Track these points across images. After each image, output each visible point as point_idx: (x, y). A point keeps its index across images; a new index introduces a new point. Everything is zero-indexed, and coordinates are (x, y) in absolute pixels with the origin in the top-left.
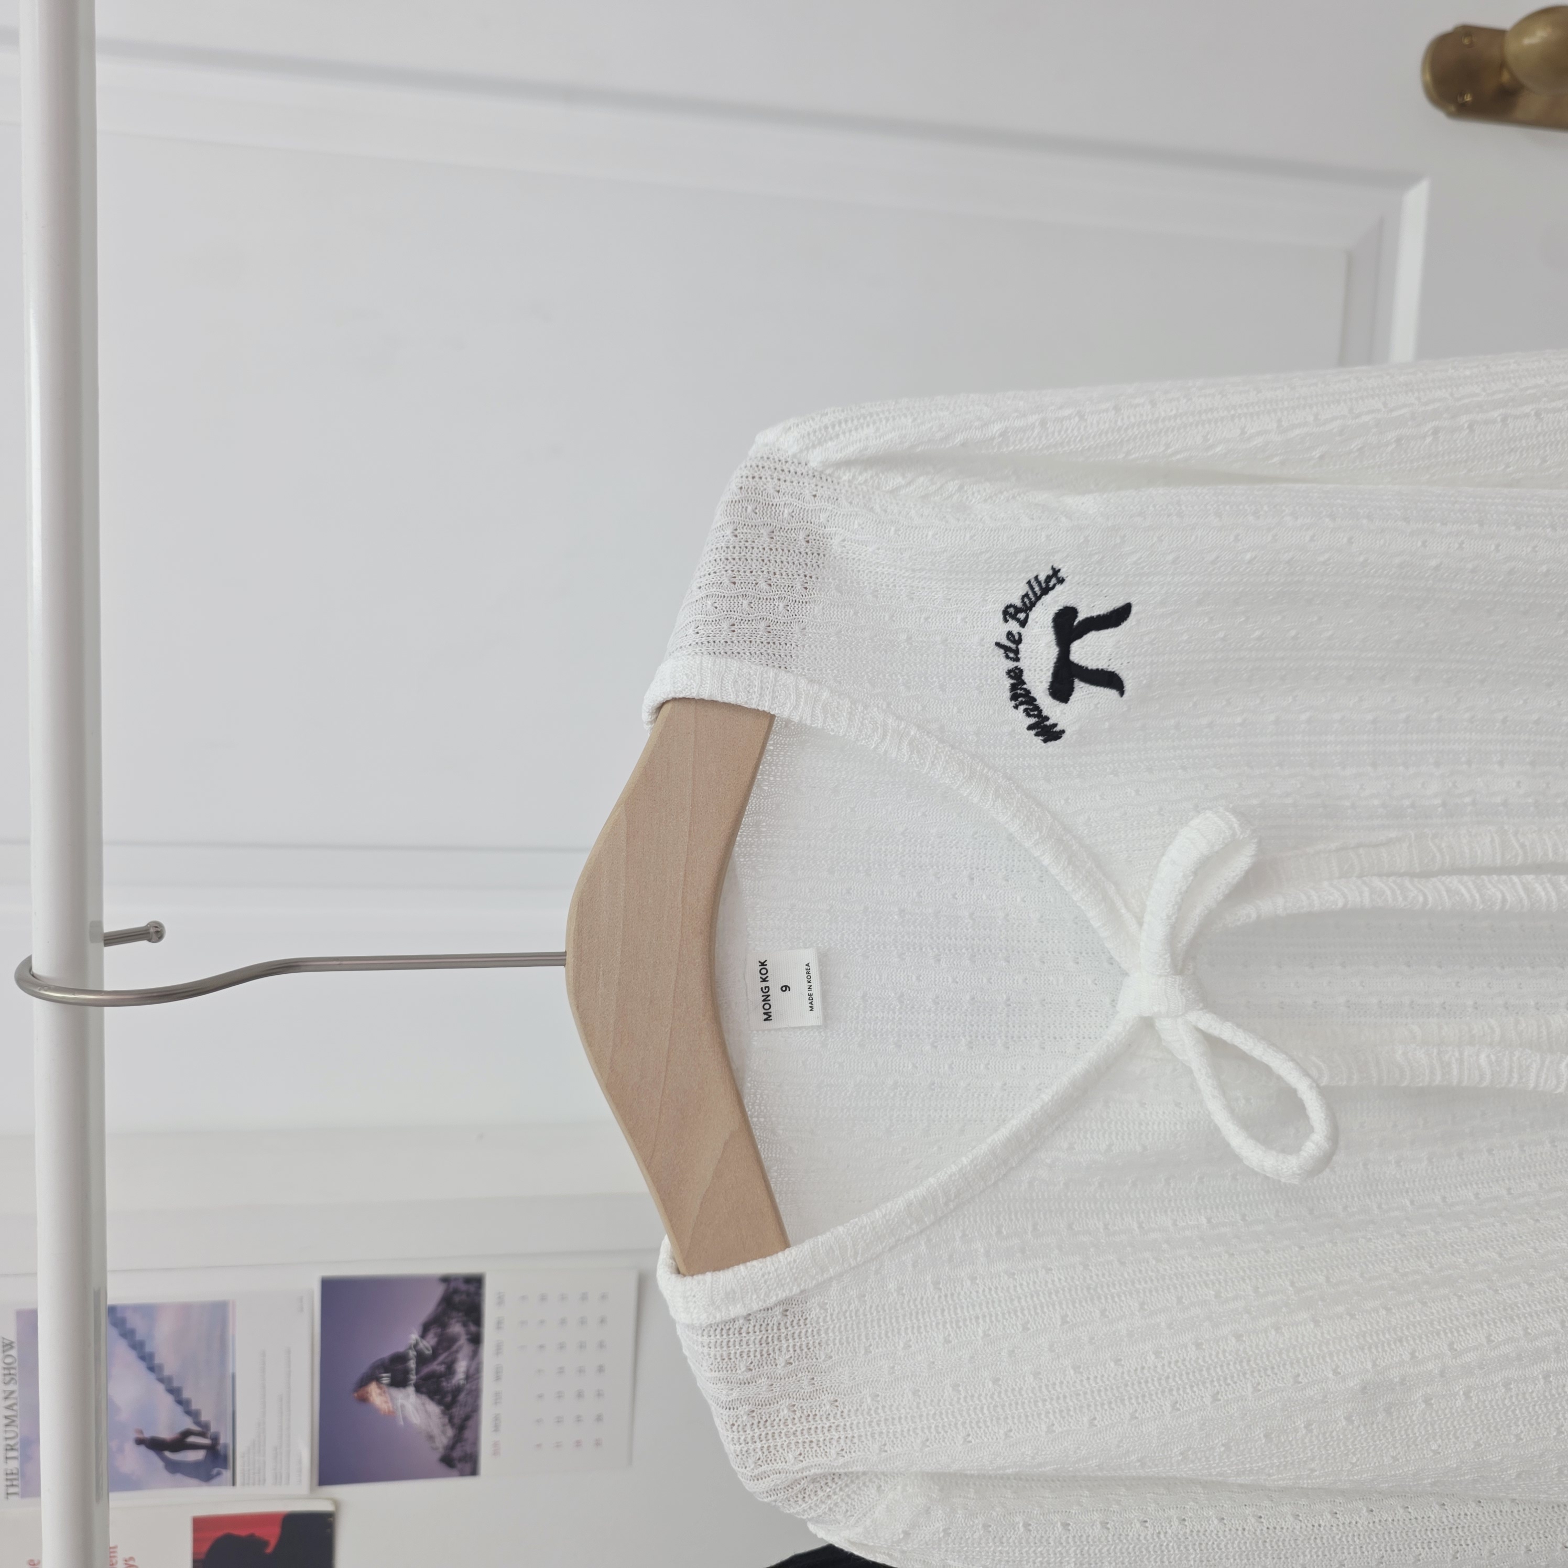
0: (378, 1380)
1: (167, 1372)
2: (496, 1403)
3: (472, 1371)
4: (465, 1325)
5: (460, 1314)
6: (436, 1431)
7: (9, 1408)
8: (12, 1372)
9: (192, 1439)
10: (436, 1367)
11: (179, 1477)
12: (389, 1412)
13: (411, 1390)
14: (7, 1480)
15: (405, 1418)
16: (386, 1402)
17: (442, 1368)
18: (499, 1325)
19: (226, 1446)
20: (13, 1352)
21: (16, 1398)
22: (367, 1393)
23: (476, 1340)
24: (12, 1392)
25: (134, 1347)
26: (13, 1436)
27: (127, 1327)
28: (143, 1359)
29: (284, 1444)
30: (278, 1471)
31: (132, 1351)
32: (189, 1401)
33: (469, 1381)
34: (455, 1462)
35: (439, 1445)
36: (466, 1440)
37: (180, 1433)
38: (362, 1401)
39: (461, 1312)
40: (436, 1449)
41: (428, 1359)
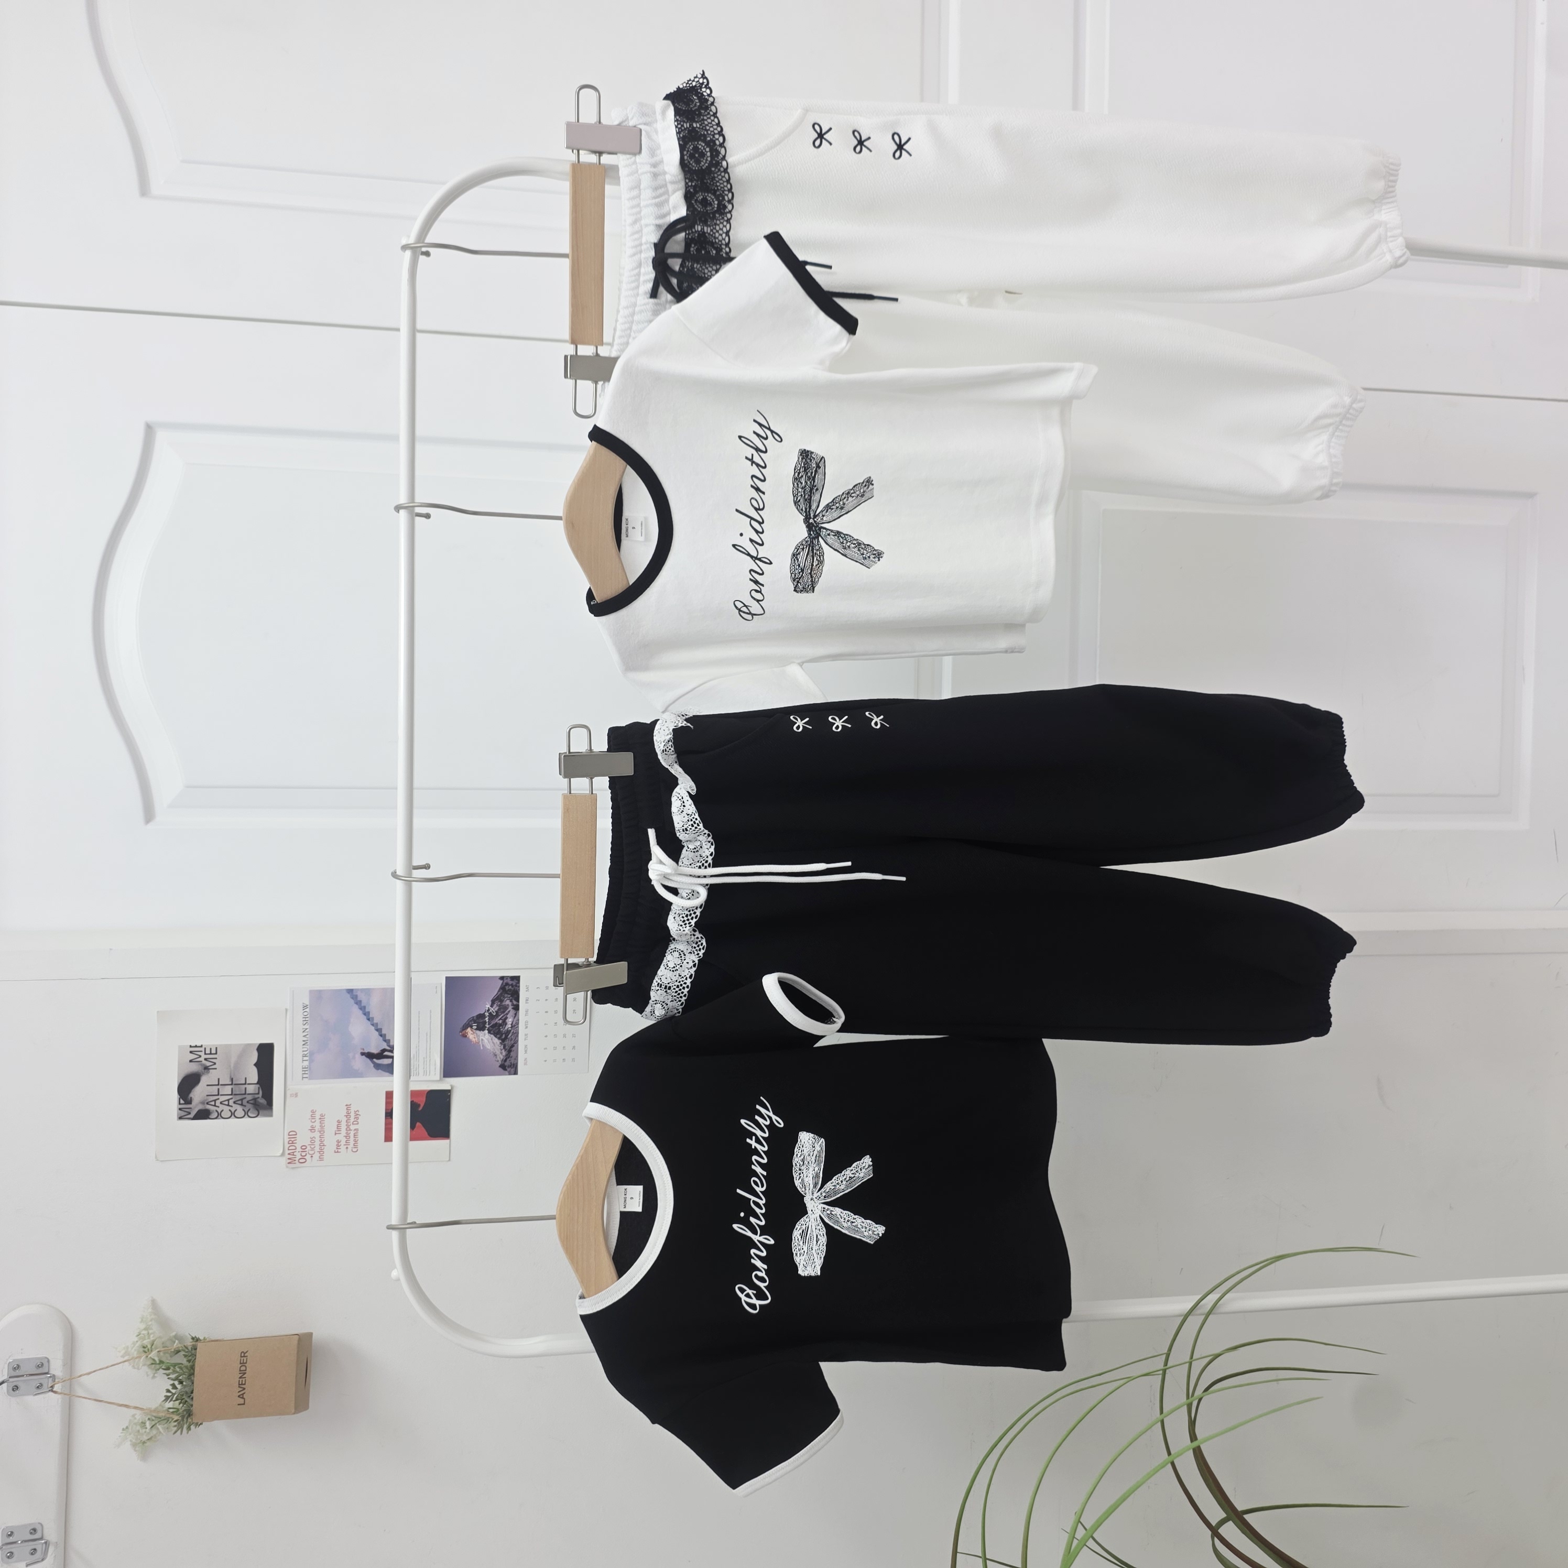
0: (471, 1027)
1: (375, 1021)
2: (525, 1040)
3: (514, 1023)
4: (511, 1001)
5: (509, 996)
6: (498, 1052)
7: (304, 1036)
8: (307, 1019)
9: (386, 1053)
10: (498, 1021)
11: (380, 1070)
12: (476, 1042)
13: (486, 1032)
14: (303, 1071)
15: (483, 1046)
16: (475, 1038)
17: (501, 1021)
21: (308, 1032)
22: (465, 1032)
23: (516, 1008)
24: (307, 1029)
25: (361, 1009)
26: (306, 1049)
27: (358, 999)
28: (365, 1014)
29: (428, 1057)
30: (425, 1069)
31: (359, 1010)
32: (385, 1035)
33: (513, 1028)
34: (507, 1068)
35: (499, 1060)
36: (512, 1057)
37: (381, 1050)
38: (464, 1037)
39: (509, 994)
40: (498, 1062)
41: (494, 1018)
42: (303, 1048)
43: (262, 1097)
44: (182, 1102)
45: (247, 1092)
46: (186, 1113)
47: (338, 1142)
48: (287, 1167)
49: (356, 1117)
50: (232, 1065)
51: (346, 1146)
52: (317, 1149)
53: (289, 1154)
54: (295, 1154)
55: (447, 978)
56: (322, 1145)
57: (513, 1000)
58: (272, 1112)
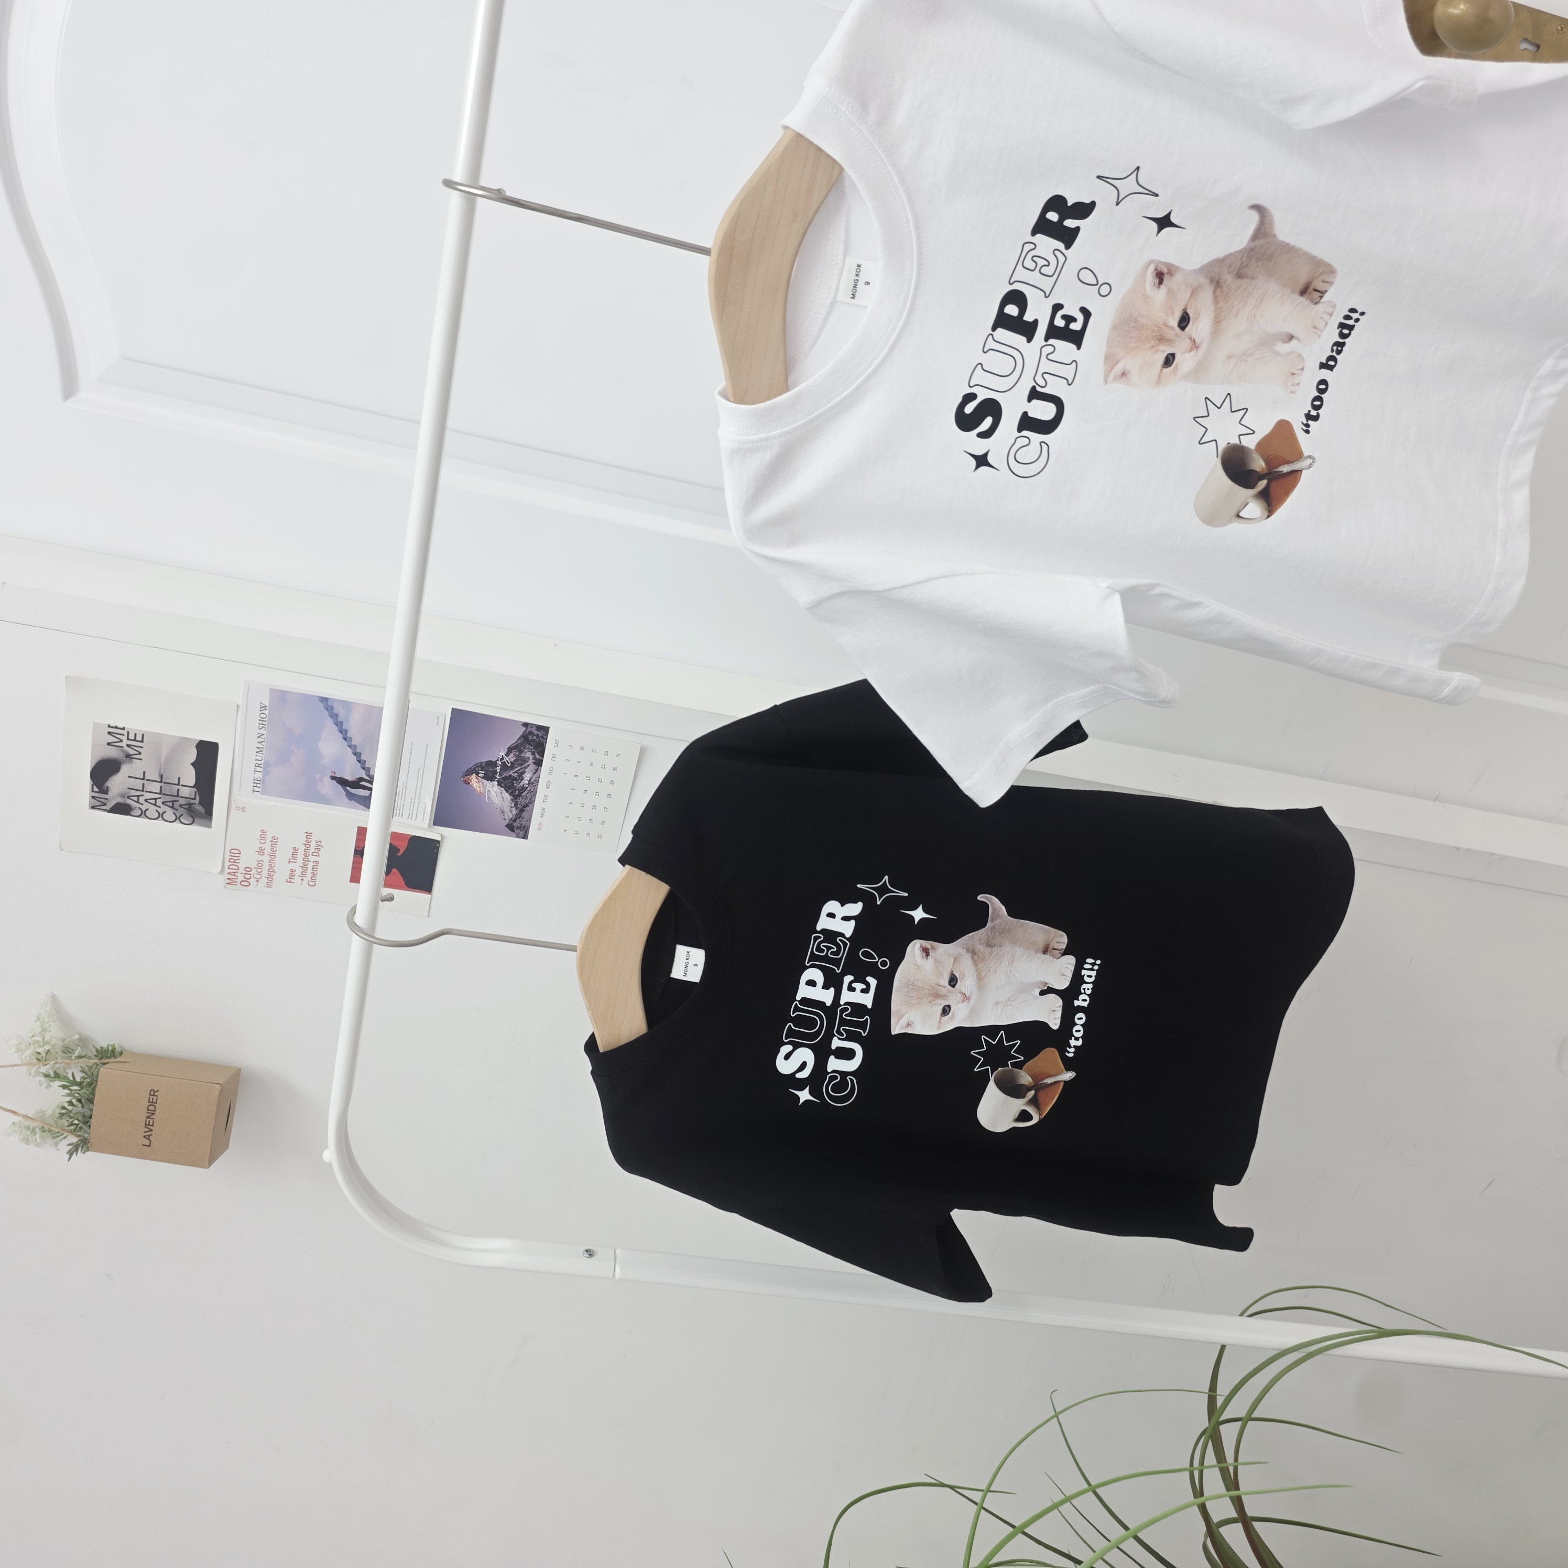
0: (477, 774)
1: (353, 743)
2: (544, 801)
4: (533, 754)
5: (531, 748)
6: (507, 810)
7: (259, 742)
8: (264, 723)
9: (363, 783)
10: (512, 773)
11: (353, 801)
12: (480, 793)
13: (496, 783)
14: (254, 783)
15: (489, 798)
16: (479, 787)
17: (516, 775)
18: (554, 757)
20: (266, 712)
21: (264, 739)
22: (469, 779)
23: (539, 763)
24: (263, 735)
25: (336, 724)
26: (261, 759)
27: (334, 712)
28: (341, 732)
29: (417, 797)
30: (411, 812)
31: (335, 726)
32: (365, 761)
33: (531, 785)
34: (515, 829)
35: (507, 818)
36: (523, 818)
37: (357, 779)
38: (466, 783)
39: (530, 745)
40: (505, 820)
41: (508, 769)
42: (256, 756)
43: (199, 803)
44: (96, 789)
45: (180, 795)
46: (100, 804)
47: (292, 871)
48: (225, 888)
49: (317, 849)
50: (163, 759)
51: (302, 878)
52: (265, 873)
53: (229, 873)
54: (236, 874)
55: (454, 711)
56: (270, 870)
57: (536, 754)
58: (211, 822)
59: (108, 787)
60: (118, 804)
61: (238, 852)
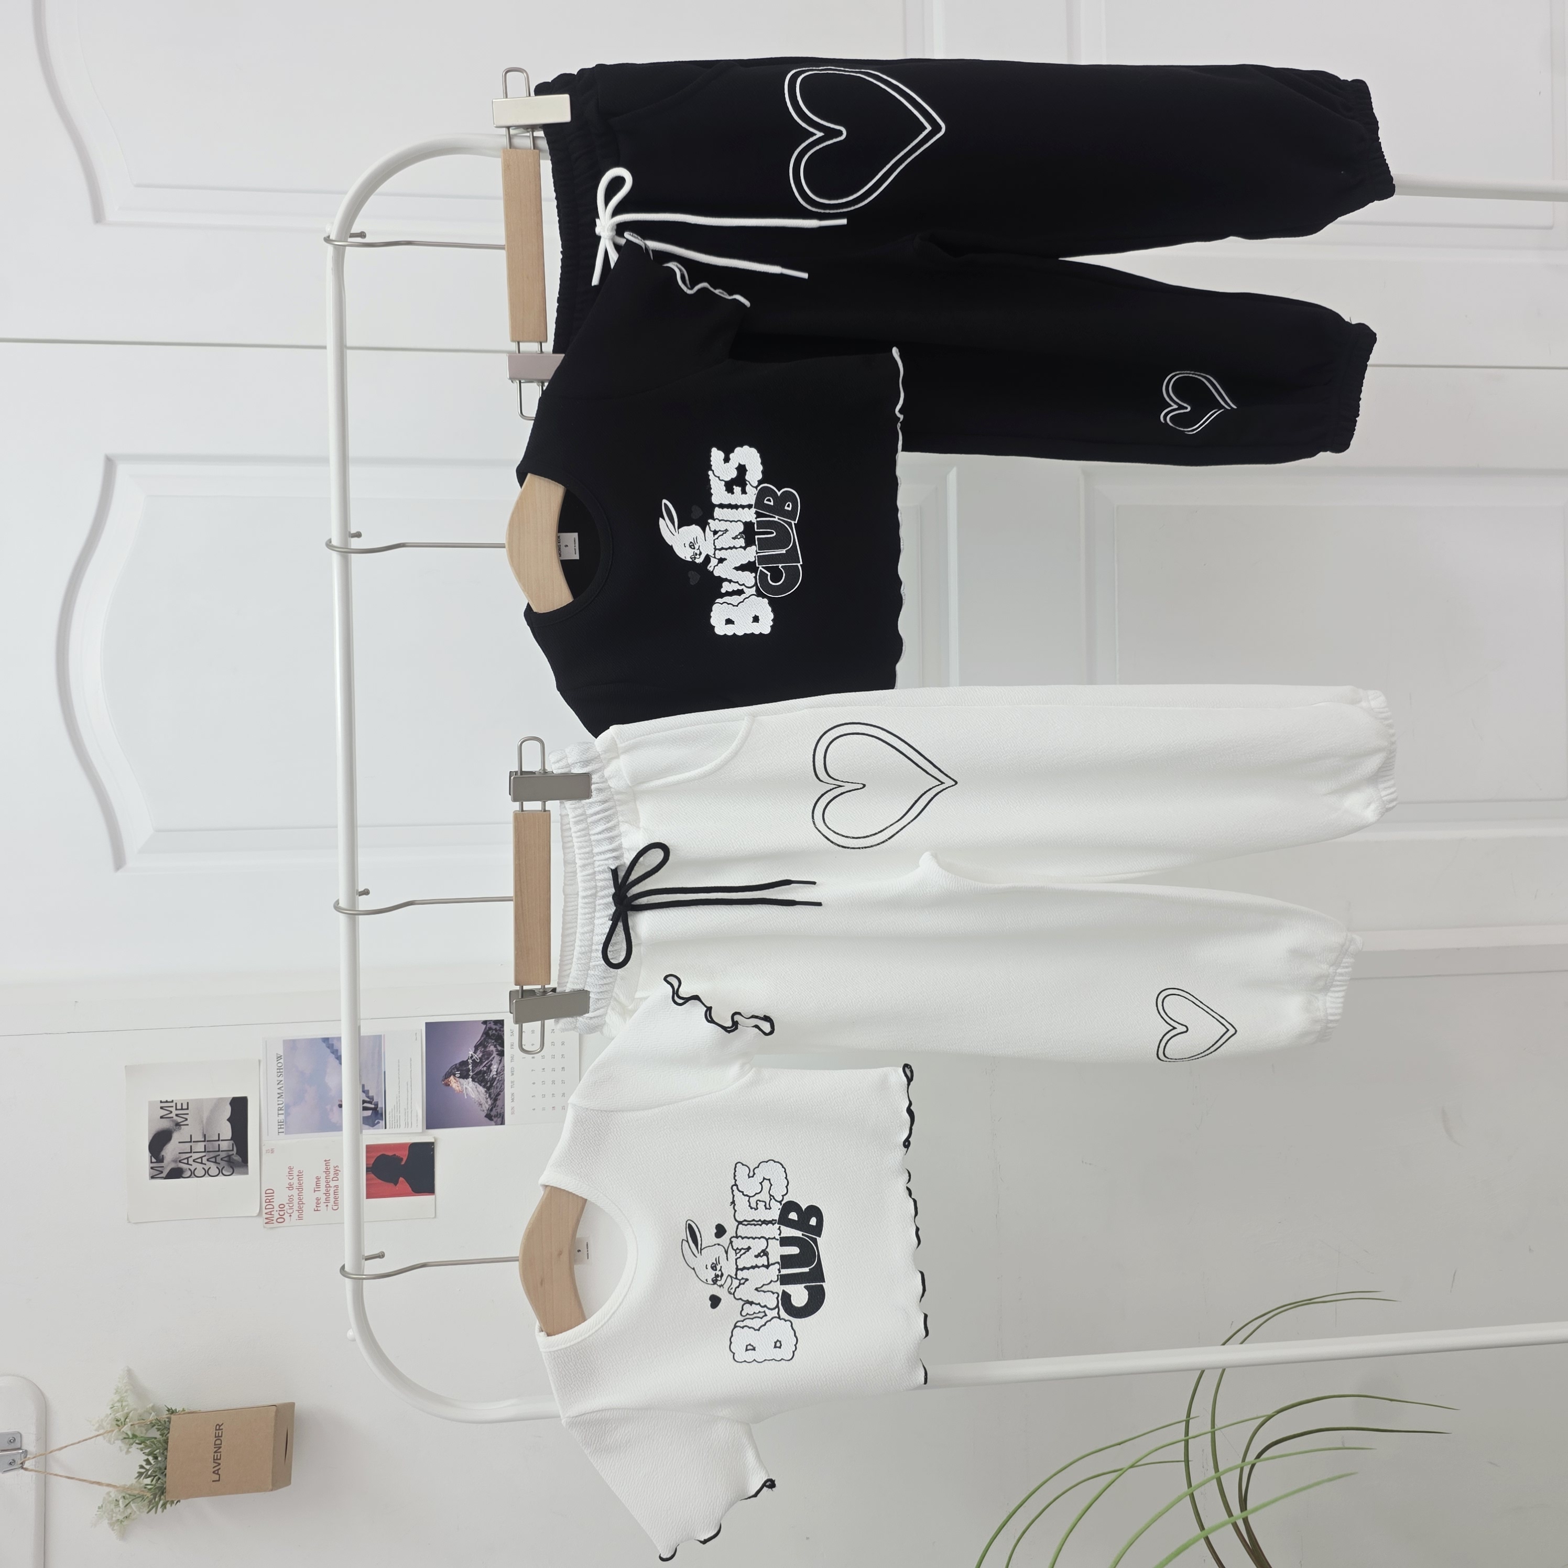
0: (454, 1075)
3: (499, 1070)
4: (495, 1046)
6: (483, 1101)
7: (279, 1089)
8: (281, 1070)
9: (365, 1105)
10: (481, 1068)
12: (460, 1091)
13: (470, 1080)
14: (279, 1125)
15: (468, 1095)
16: (458, 1086)
17: (485, 1069)
19: (382, 1108)
20: (281, 1061)
21: (283, 1084)
22: (448, 1081)
23: (501, 1054)
24: (282, 1081)
26: (281, 1102)
27: (335, 1048)
29: (409, 1109)
30: (406, 1121)
31: (336, 1060)
33: (498, 1075)
34: (493, 1118)
35: (485, 1109)
36: (498, 1106)
38: (447, 1085)
39: (493, 1040)
40: (484, 1111)
41: (478, 1064)
42: (278, 1101)
43: (236, 1154)
44: (154, 1160)
45: (221, 1149)
46: (158, 1172)
47: (318, 1199)
48: (264, 1227)
49: (336, 1173)
50: (205, 1121)
51: (326, 1204)
52: (296, 1207)
53: (266, 1213)
54: (272, 1213)
55: (428, 1025)
56: (300, 1203)
57: (498, 1046)
58: (248, 1169)
59: (163, 1156)
60: (172, 1170)
61: (271, 1191)
